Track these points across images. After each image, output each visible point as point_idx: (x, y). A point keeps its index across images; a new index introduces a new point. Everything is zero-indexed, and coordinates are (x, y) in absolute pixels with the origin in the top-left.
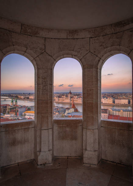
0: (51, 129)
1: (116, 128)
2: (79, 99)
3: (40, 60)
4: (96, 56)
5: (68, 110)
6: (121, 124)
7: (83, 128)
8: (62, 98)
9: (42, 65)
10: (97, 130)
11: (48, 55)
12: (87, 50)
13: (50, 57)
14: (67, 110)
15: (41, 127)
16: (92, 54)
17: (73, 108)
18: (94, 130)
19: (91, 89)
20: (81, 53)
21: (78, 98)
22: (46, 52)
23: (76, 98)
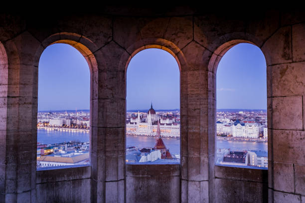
0: (123, 181)
1: (242, 179)
2: (173, 126)
3: (104, 55)
4: (203, 49)
5: (146, 155)
6: (250, 171)
7: (181, 180)
8: (131, 123)
9: (107, 64)
10: (207, 182)
11: (117, 45)
12: (189, 38)
13: (121, 50)
14: (143, 153)
15: (105, 177)
16: (198, 45)
17: (158, 149)
18: (201, 182)
19: (196, 108)
20: (178, 42)
21: (170, 124)
22: (114, 41)
23: (167, 124)
